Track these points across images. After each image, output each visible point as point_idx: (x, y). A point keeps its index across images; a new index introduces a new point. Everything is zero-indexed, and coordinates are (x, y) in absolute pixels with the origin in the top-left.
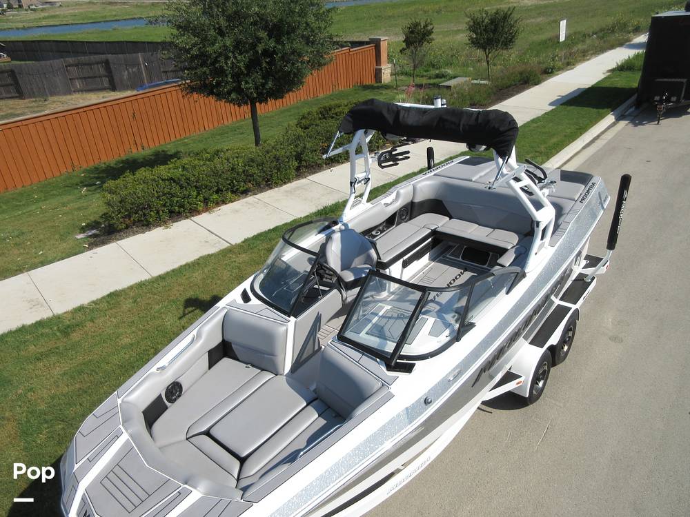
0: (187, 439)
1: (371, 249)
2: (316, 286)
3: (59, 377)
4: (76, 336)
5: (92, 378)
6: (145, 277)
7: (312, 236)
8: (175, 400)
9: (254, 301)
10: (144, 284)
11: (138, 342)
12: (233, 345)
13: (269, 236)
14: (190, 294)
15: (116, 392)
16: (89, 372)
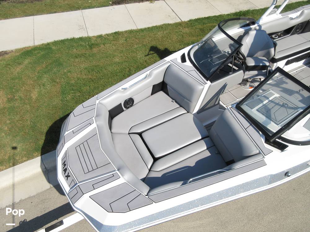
0: (129, 134)
1: (272, 48)
2: (230, 65)
3: (83, 69)
4: (95, 50)
5: (97, 75)
6: (134, 28)
7: (236, 29)
8: (129, 108)
9: (188, 63)
10: (133, 32)
11: (122, 63)
12: (168, 86)
13: (204, 21)
14: (154, 44)
15: (97, 96)
16: (96, 71)
